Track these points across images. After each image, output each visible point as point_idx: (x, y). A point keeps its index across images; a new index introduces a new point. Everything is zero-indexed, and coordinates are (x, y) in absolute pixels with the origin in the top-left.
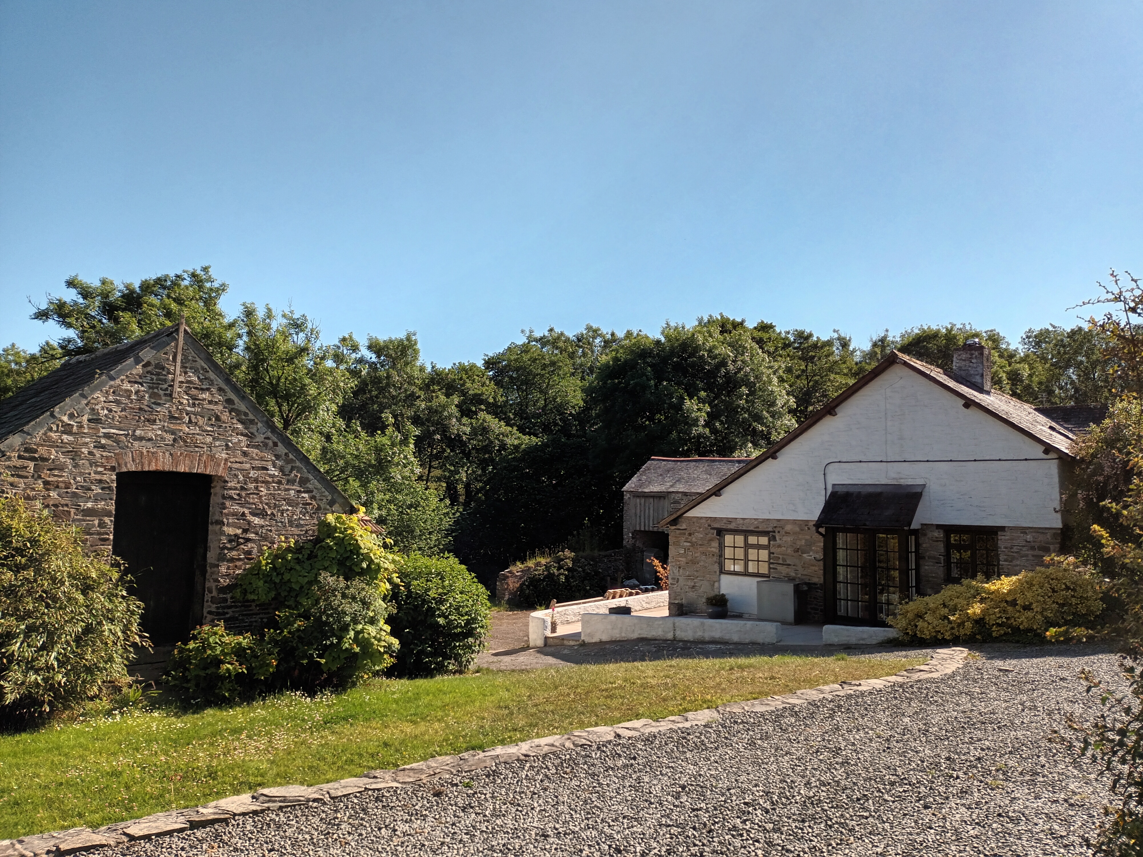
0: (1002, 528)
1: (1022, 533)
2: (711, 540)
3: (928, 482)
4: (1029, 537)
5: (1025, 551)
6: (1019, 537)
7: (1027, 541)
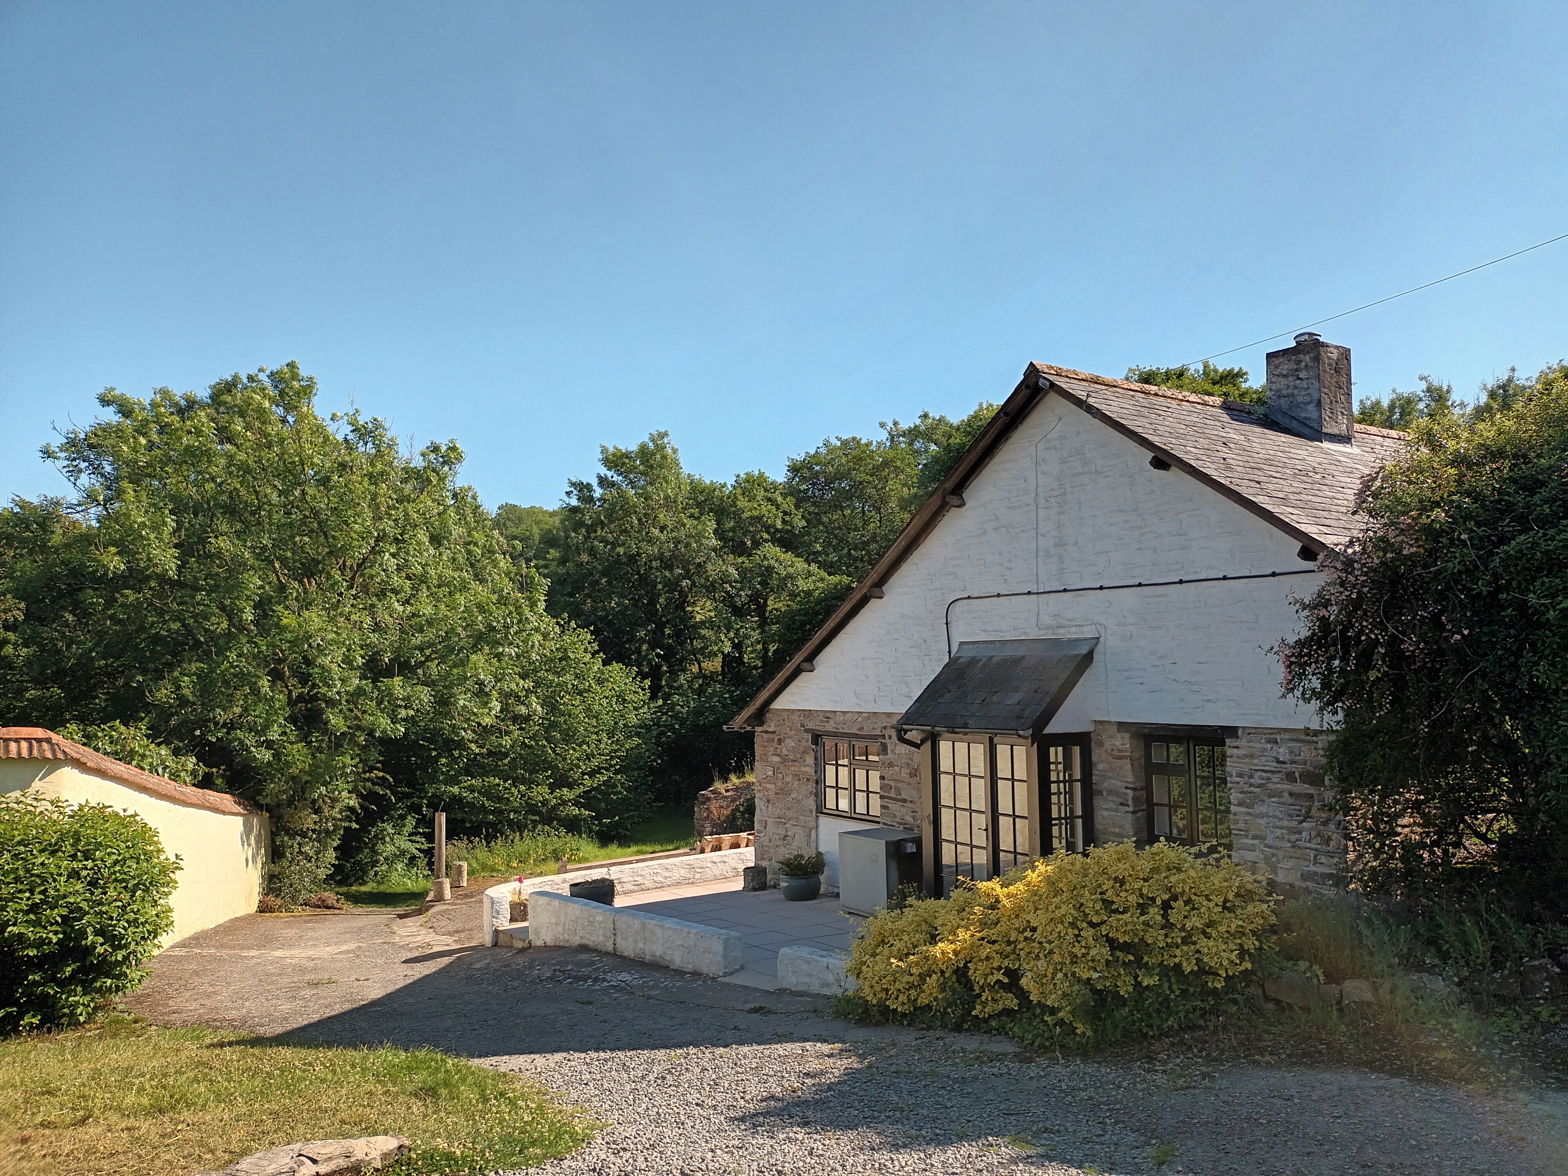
0: (1232, 731)
1: (1269, 741)
2: (805, 752)
3: (1102, 632)
4: (1283, 752)
5: (1278, 784)
6: (1264, 750)
7: (1279, 762)
